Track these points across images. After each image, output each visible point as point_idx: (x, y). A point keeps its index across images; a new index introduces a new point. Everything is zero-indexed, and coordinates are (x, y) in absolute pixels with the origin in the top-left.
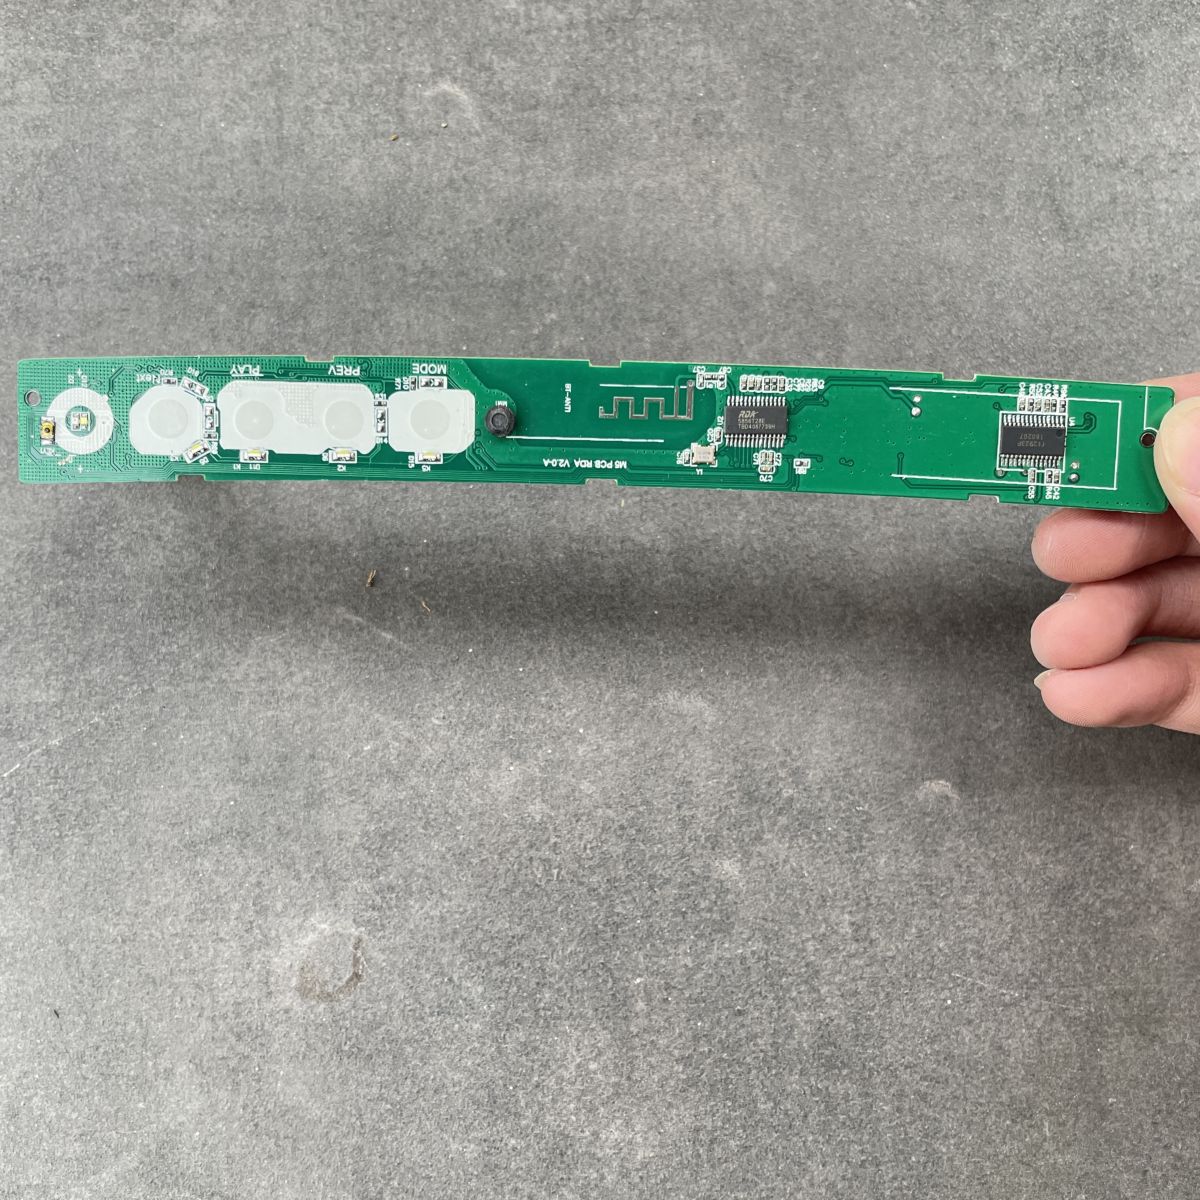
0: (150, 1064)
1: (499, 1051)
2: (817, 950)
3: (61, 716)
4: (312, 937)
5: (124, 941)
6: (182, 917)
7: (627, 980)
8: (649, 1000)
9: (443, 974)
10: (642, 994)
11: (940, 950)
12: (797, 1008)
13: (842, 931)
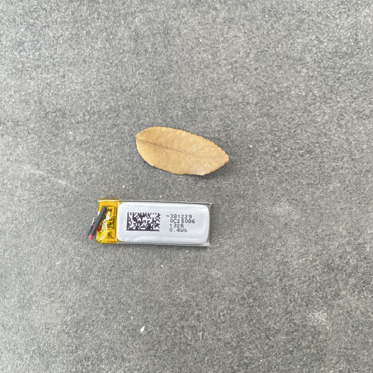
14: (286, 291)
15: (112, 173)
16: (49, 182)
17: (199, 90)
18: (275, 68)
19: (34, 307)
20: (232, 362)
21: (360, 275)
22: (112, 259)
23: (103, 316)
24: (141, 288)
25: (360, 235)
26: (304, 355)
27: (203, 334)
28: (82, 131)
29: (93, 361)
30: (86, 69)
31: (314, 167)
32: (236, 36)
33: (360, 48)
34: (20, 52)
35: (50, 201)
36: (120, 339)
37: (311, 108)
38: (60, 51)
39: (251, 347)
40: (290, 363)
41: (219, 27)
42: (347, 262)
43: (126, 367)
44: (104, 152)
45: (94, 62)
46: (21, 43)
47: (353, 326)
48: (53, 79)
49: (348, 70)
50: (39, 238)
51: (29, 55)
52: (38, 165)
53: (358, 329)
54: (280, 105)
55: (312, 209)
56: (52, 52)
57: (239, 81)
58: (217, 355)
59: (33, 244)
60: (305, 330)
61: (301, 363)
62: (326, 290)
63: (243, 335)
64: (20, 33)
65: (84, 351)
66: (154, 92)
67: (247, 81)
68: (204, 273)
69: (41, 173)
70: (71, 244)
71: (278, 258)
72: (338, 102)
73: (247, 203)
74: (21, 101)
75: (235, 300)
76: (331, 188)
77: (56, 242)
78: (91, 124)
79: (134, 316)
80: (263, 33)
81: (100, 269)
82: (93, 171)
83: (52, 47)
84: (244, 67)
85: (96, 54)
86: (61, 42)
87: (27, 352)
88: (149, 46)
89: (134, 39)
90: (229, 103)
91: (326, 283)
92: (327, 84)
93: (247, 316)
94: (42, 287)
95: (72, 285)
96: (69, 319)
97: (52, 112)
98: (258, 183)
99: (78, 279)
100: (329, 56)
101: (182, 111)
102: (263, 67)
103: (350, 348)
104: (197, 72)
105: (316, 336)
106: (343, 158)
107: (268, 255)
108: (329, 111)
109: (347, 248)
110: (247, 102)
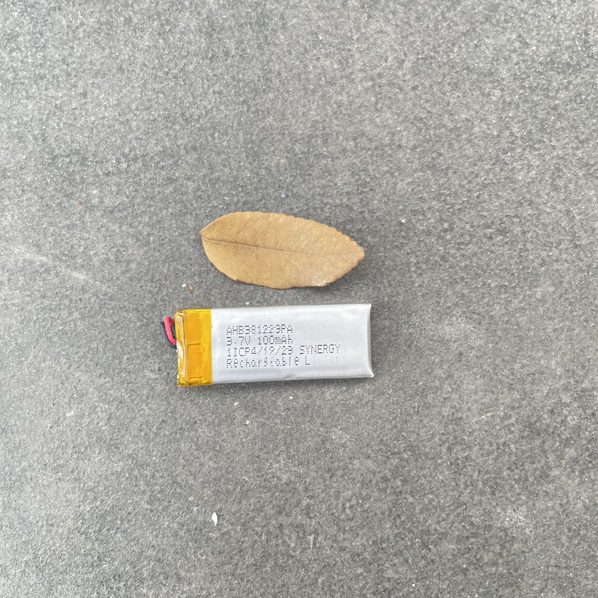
14: (457, 468)
15: (164, 262)
16: (57, 275)
17: (316, 122)
18: (448, 88)
19: (28, 489)
20: (364, 587)
21: (584, 442)
22: (162, 408)
23: (147, 506)
24: (211, 459)
25: (586, 375)
26: (486, 577)
27: (315, 539)
28: (114, 188)
29: (127, 581)
30: (124, 83)
31: (511, 258)
32: (381, 32)
33: (592, 57)
34: (11, 51)
35: (58, 308)
36: (175, 545)
37: (507, 158)
38: (78, 51)
39: (396, 561)
40: (463, 590)
41: (352, 14)
42: (562, 421)
43: (183, 592)
44: (152, 226)
45: (138, 70)
46: (12, 37)
47: (570, 529)
48: (66, 99)
49: (572, 94)
50: (39, 371)
51: (27, 57)
52: (38, 246)
53: (579, 534)
54: (454, 151)
55: (506, 329)
56: (66, 53)
57: (385, 109)
58: (338, 575)
59: (28, 380)
60: (488, 535)
61: (481, 590)
62: (526, 467)
63: (382, 542)
64: (12, 19)
65: (113, 565)
66: (239, 123)
67: (399, 108)
68: (319, 436)
69: (44, 259)
70: (92, 381)
71: (446, 411)
72: (554, 147)
73: (394, 317)
74: (11, 136)
75: (371, 481)
76: (539, 295)
77: (67, 378)
78: (130, 178)
79: (198, 506)
80: (428, 27)
81: (141, 425)
82: (133, 258)
83: (66, 44)
84: (394, 84)
85: (140, 58)
86: (81, 36)
87: (15, 563)
88: (231, 45)
89: (207, 33)
90: (368, 146)
91: (526, 455)
92: (535, 117)
93: (390, 510)
94: (43, 455)
95: (94, 452)
96: (88, 508)
97: (63, 156)
98: (413, 283)
99: (105, 442)
100: (540, 68)
101: (287, 157)
102: (427, 84)
103: (564, 565)
104: (314, 92)
105: (508, 545)
106: (559, 244)
107: (428, 406)
108: (538, 163)
109: (563, 396)
110: (397, 143)
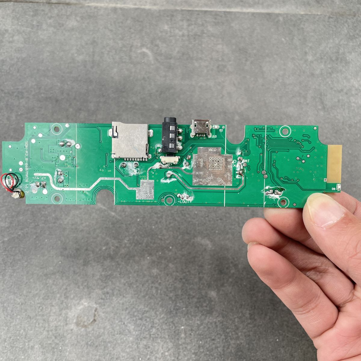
0: (27, 344)
1: (138, 347)
2: (238, 321)
3: (9, 231)
4: (81, 307)
5: (22, 304)
6: (41, 298)
7: (179, 327)
8: (185, 334)
9: (122, 321)
10: (183, 332)
11: (276, 323)
12: (231, 339)
13: (246, 316)
